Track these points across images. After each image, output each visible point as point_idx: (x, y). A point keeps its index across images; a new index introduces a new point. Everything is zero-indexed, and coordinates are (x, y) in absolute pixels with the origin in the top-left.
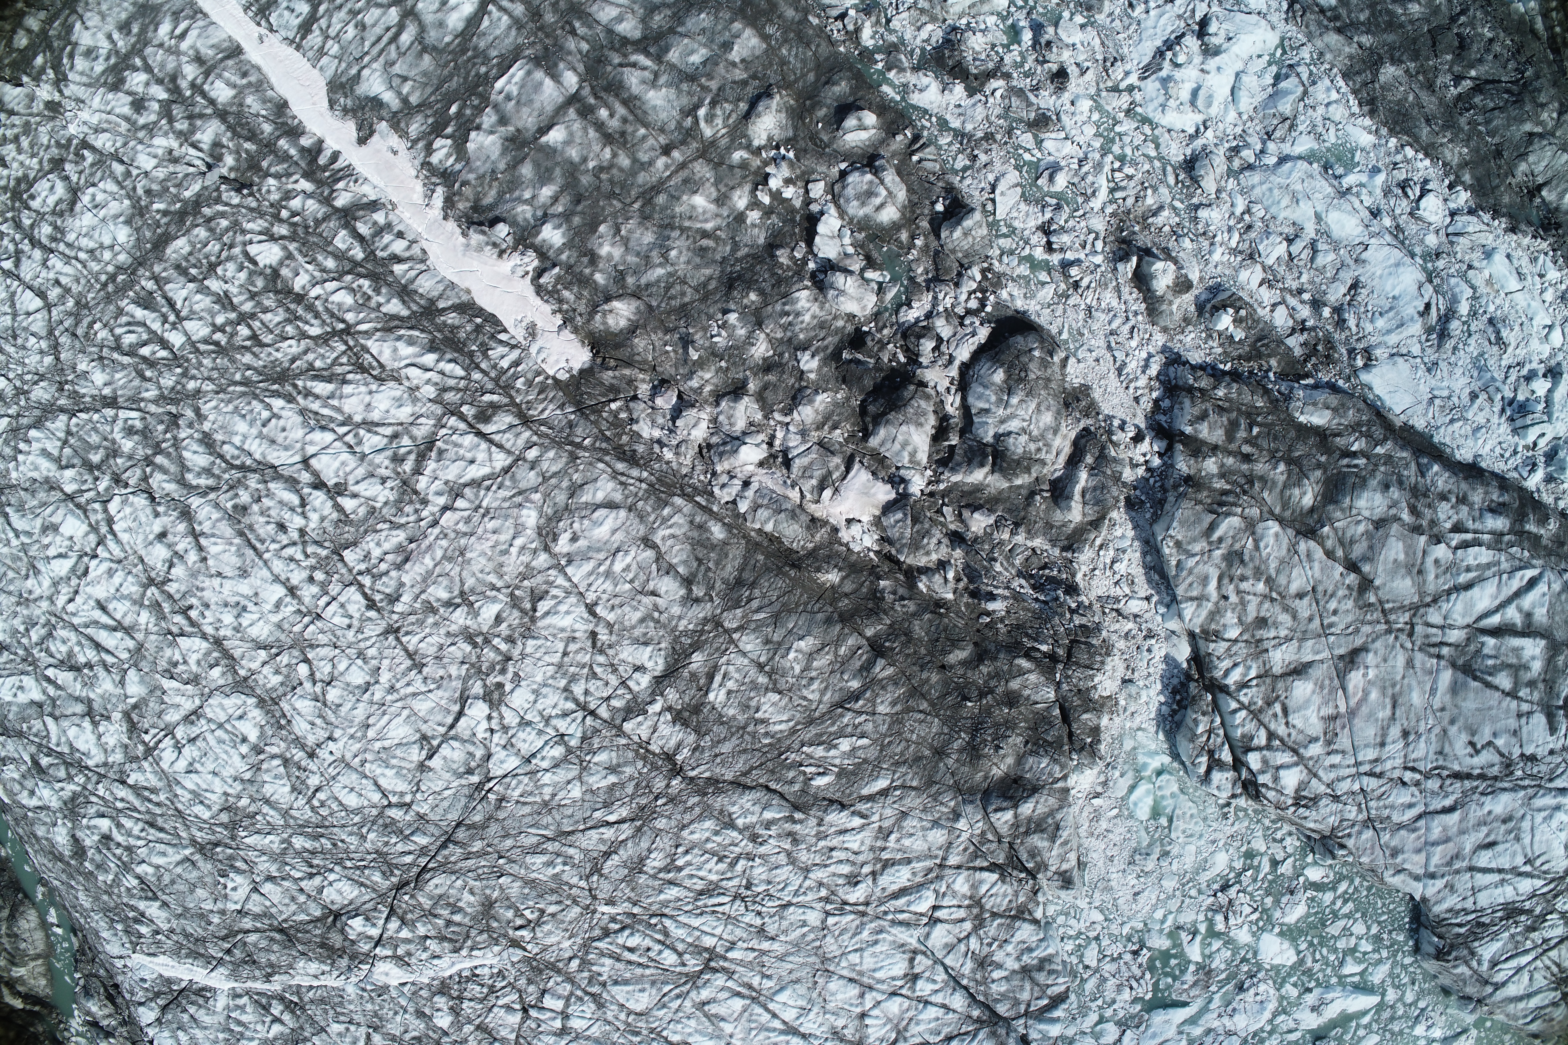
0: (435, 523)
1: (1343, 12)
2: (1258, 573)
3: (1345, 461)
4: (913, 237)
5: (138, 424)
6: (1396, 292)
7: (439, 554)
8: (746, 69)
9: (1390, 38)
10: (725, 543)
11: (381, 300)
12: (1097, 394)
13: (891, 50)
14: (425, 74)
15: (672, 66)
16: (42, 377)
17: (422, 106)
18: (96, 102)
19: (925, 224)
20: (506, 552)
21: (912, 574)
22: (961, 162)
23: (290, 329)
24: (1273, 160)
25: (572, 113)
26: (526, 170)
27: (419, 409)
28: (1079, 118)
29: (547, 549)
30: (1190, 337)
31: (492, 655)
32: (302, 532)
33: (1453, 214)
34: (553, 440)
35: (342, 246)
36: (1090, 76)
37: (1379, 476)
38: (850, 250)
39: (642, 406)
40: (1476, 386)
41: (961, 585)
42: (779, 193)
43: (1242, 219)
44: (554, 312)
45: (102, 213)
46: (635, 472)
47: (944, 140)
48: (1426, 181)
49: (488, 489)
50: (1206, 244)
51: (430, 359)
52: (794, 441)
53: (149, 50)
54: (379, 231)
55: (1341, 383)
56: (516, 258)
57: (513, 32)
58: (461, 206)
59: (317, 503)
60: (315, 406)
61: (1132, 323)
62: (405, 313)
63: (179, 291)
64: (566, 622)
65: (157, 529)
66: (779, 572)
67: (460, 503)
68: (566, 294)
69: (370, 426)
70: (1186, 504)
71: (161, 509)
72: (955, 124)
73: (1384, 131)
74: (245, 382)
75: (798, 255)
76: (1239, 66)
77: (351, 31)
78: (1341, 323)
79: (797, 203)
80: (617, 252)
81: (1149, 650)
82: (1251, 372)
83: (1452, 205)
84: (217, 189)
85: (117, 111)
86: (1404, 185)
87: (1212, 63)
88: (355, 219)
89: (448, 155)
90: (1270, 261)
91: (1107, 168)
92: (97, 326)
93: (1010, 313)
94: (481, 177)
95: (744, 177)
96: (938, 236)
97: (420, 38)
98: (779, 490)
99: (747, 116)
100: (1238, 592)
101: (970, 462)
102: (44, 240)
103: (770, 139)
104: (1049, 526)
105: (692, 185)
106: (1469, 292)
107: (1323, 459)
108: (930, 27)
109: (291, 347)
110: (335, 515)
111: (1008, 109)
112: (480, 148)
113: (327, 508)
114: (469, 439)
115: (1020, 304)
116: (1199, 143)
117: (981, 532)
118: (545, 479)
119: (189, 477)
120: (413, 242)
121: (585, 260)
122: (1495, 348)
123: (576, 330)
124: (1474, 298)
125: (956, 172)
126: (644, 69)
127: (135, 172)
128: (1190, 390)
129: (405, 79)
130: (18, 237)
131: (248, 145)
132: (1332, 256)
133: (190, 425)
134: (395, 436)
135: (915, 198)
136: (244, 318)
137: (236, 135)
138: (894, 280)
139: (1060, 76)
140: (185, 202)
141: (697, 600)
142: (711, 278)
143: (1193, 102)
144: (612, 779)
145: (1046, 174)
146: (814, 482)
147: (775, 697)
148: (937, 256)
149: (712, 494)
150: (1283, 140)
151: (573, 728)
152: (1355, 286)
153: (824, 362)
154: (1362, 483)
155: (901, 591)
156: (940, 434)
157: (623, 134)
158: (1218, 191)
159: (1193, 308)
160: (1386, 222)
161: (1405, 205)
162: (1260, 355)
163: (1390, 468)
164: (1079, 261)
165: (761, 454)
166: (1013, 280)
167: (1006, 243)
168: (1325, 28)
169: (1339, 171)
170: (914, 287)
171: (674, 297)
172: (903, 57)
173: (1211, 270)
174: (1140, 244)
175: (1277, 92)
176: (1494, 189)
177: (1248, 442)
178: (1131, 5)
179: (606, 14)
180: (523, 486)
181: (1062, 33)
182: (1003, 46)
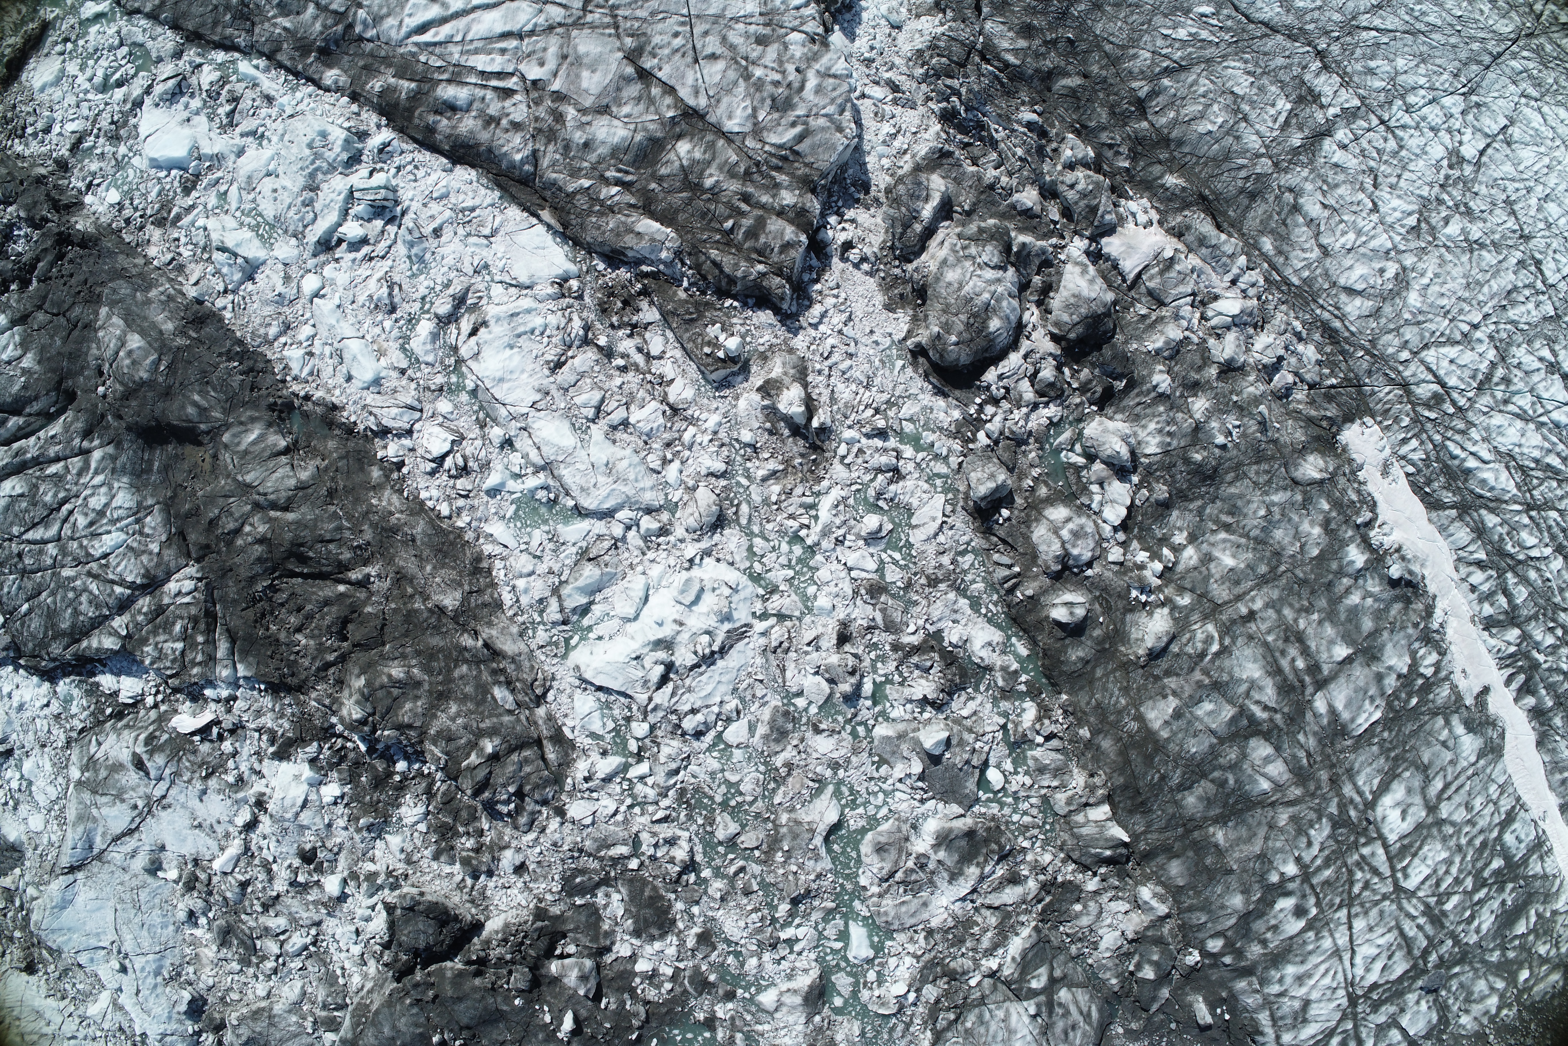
0: (1486, 316)
1: (486, 676)
2: (759, 85)
3: (629, 178)
4: (1033, 489)
6: (508, 352)
7: (1486, 289)
8: (1164, 687)
9: (436, 641)
10: (1262, 233)
11: (1499, 529)
12: (879, 299)
13: (1007, 693)
14: (1429, 744)
15: (1230, 702)
17: (1436, 714)
19: (1019, 501)
20: (1436, 275)
21: (1096, 166)
22: (966, 561)
24: (624, 515)
25: (1326, 670)
26: (1368, 624)
27: (1485, 421)
29: (1404, 269)
30: (766, 338)
31: (1455, 193)
33: (409, 432)
34: (1386, 363)
35: (1521, 588)
36: (808, 636)
37: (593, 157)
38: (1095, 488)
39: (1308, 377)
40: (432, 243)
41: (1054, 145)
42: (1152, 558)
43: (676, 455)
44: (1364, 483)
46: (1326, 315)
47: (980, 586)
48: (432, 473)
49: (1442, 335)
50: (722, 435)
51: (1471, 463)
52: (1186, 311)
54: (1487, 597)
55: (601, 266)
56: (1387, 541)
57: (1356, 766)
58: (1420, 606)
61: (828, 363)
62: (1483, 512)
64: (1396, 203)
66: (1218, 195)
67: (1466, 328)
68: (1354, 497)
69: (1522, 416)
70: (823, 166)
72: (963, 603)
73: (469, 536)
75: (1145, 492)
76: (632, 627)
77: (1477, 804)
78: (587, 328)
79: (1135, 544)
80: (1305, 527)
81: (872, 48)
82: (703, 293)
83: (407, 442)
86: (464, 471)
87: (666, 632)
88: (1506, 613)
89: (1423, 657)
90: (654, 405)
91: (817, 529)
93: (957, 393)
94: (1403, 628)
95: (1182, 578)
97: (1427, 783)
98: (1208, 269)
99: (1173, 638)
100: (783, 72)
101: (1028, 254)
103: (1151, 614)
104: (957, 181)
105: (1233, 577)
106: (412, 345)
107: (653, 186)
108: (965, 713)
111: (905, 611)
112: (1400, 656)
114: (1452, 381)
115: (941, 402)
116: (705, 544)
117: (1028, 188)
118: (1397, 329)
120: (1463, 580)
121: (1333, 526)
122: (396, 279)
123: (1351, 461)
124: (407, 339)
125: (974, 551)
126: (1258, 702)
128: (789, 279)
129: (1444, 744)
132: (576, 401)
134: (1506, 403)
135: (1023, 529)
138: (1058, 451)
139: (843, 637)
141: (1291, 190)
142: (1230, 484)
143: (700, 591)
144: (1372, 64)
146: (1177, 267)
147: (1236, 89)
148: (1010, 468)
149: (1266, 280)
150: (600, 537)
151: (1397, 114)
152: (559, 365)
153: (1143, 380)
154: (616, 152)
155: (1109, 154)
156: (1047, 289)
157: (1286, 640)
158: (693, 489)
159: (754, 369)
160: (496, 433)
161: (469, 448)
162: (697, 304)
163: (576, 164)
164: (868, 436)
165: (1214, 305)
166: (941, 429)
167: (940, 468)
168: (513, 661)
169: (541, 495)
170: (1042, 438)
171: (1267, 472)
172: (1000, 683)
173: (723, 406)
174: (801, 442)
175: (593, 593)
176: (346, 457)
177: (742, 214)
178: (738, 712)
179: (1277, 769)
180: (1416, 329)
181: (825, 687)
182: (891, 682)
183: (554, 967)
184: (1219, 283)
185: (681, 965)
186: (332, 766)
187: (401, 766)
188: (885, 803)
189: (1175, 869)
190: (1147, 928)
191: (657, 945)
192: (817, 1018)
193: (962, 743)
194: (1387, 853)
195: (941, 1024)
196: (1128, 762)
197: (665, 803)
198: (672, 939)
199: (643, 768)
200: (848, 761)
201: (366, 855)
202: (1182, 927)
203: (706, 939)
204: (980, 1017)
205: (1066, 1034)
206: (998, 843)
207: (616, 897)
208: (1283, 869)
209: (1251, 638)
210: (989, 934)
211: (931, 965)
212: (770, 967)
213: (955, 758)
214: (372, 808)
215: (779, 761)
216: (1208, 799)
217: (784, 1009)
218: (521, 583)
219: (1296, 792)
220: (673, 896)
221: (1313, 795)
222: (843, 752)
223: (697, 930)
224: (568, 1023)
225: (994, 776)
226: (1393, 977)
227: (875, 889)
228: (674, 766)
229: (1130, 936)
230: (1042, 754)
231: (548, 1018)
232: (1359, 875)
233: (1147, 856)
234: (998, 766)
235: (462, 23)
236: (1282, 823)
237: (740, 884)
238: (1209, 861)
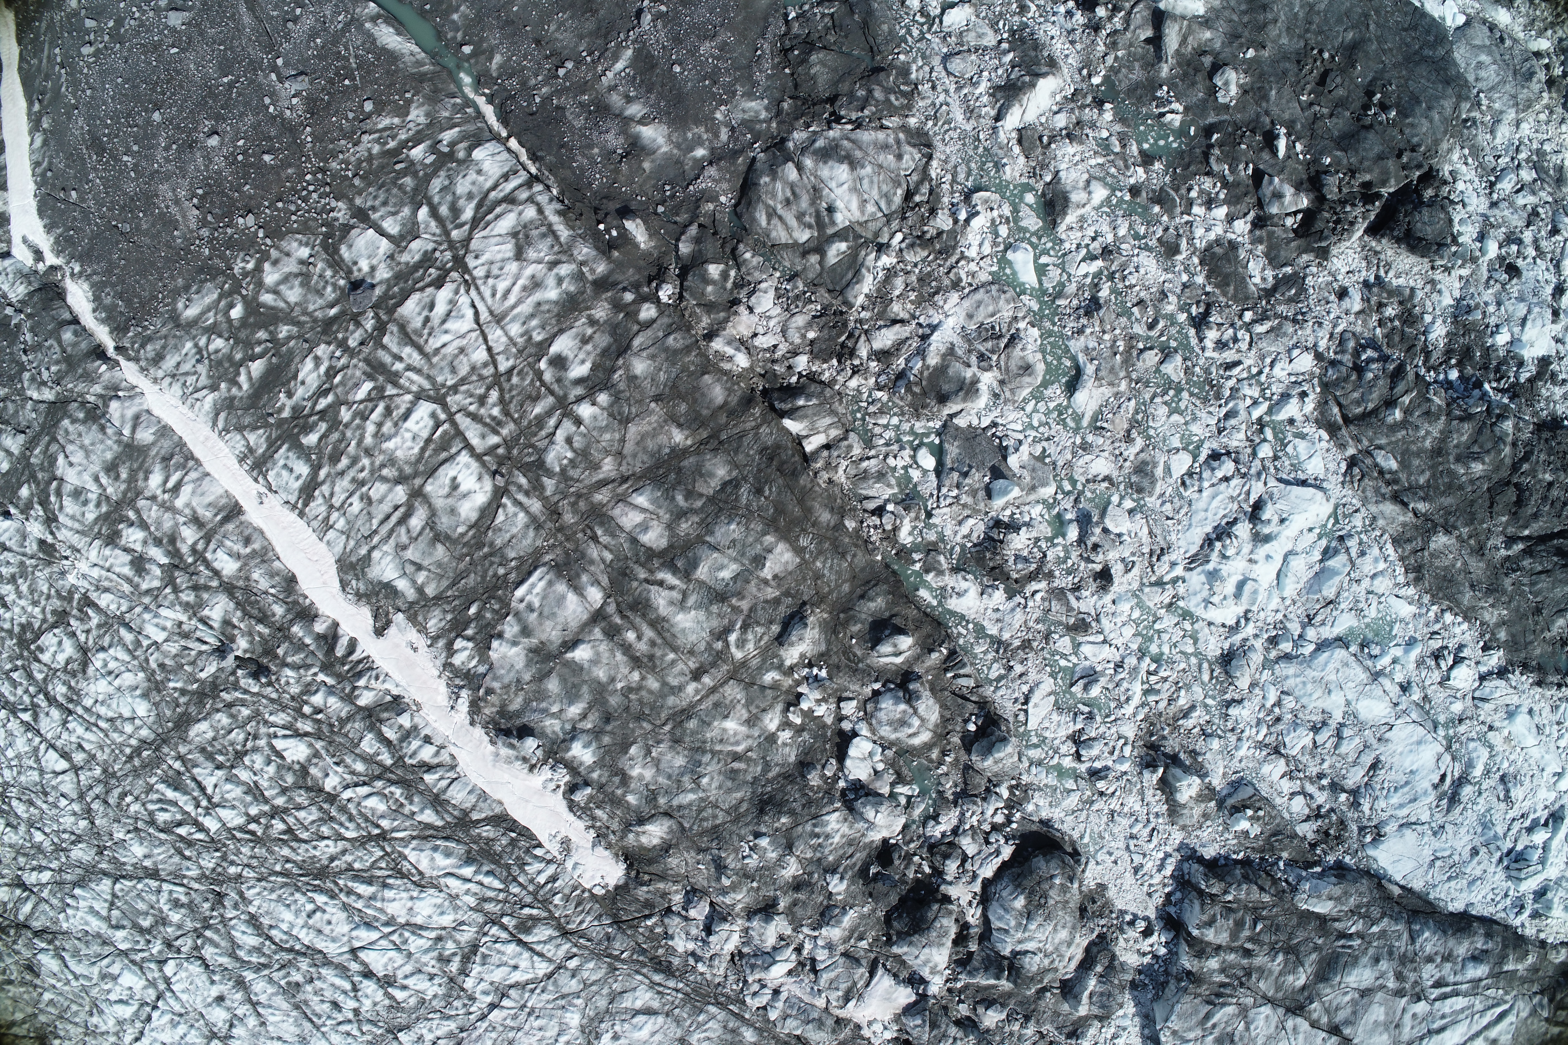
0: (484, 1018)
1: (1403, 477)
3: (1341, 943)
4: (943, 753)
5: (184, 899)
6: (1414, 768)
8: (779, 586)
9: (1448, 501)
11: (415, 809)
12: (1111, 893)
13: (931, 549)
14: (439, 565)
15: (701, 583)
16: (79, 839)
17: (439, 598)
18: (93, 554)
19: (956, 740)
22: (996, 671)
23: (325, 830)
24: (1308, 649)
25: (597, 633)
26: (553, 685)
27: (460, 916)
28: (1119, 620)
30: (1207, 832)
32: (356, 1012)
33: (1482, 678)
34: (592, 952)
35: (371, 751)
36: (1135, 572)
37: (1371, 951)
38: (881, 766)
39: (677, 920)
40: (1478, 842)
42: (811, 711)
43: (1270, 712)
44: (588, 828)
45: (117, 683)
46: (671, 983)
47: (978, 650)
48: (1461, 647)
49: (532, 991)
50: (1233, 738)
51: (468, 871)
53: (141, 503)
54: (407, 735)
55: (1347, 859)
56: (546, 773)
57: (531, 533)
58: (487, 711)
59: (369, 991)
60: (359, 905)
61: (1152, 826)
62: (440, 823)
63: (210, 777)
65: (215, 991)
67: (505, 1003)
68: (599, 813)
69: (416, 929)
70: (1187, 999)
71: (216, 978)
72: (992, 630)
73: (1426, 599)
74: (285, 874)
75: (829, 773)
76: (1289, 547)
77: (356, 505)
78: (1355, 805)
79: (829, 720)
80: (648, 774)
82: (1263, 860)
83: (1483, 669)
84: (233, 673)
85: (117, 570)
86: (1437, 656)
87: (1262, 552)
88: (381, 721)
89: (471, 658)
90: (1294, 753)
91: (1143, 672)
92: (129, 799)
93: (1034, 828)
94: (507, 687)
95: (775, 698)
96: (969, 751)
97: (431, 523)
98: (807, 999)
99: (779, 637)
101: (986, 969)
102: (60, 699)
103: (802, 656)
104: (1057, 1014)
105: (723, 710)
106: (1484, 753)
107: (1320, 942)
108: (971, 522)
109: (329, 848)
110: (387, 1002)
111: (1047, 612)
112: (503, 657)
113: (379, 995)
114: (512, 948)
115: (1044, 815)
116: (1237, 639)
117: (993, 1026)
118: (586, 985)
119: (241, 954)
120: (442, 747)
121: (617, 780)
122: (1503, 804)
123: (609, 847)
124: (1490, 757)
125: (990, 682)
126: (672, 588)
127: (145, 643)
128: (1201, 893)
129: (419, 567)
130: (32, 689)
131: (260, 628)
132: (1357, 740)
133: (236, 906)
134: (439, 939)
135: (948, 714)
136: (276, 812)
137: (246, 614)
138: (923, 793)
139: (1104, 577)
140: (202, 682)
142: (742, 801)
143: (1238, 595)
145: (1081, 683)
146: (839, 994)
148: (968, 768)
149: (743, 1003)
150: (1323, 623)
152: (1374, 766)
153: (852, 881)
154: (1354, 961)
156: (960, 940)
157: (651, 657)
158: (1253, 685)
159: (1213, 804)
160: (1416, 696)
161: (1436, 676)
162: (1272, 849)
163: (1382, 942)
164: (1107, 768)
165: (791, 966)
166: (1040, 789)
167: (1035, 754)
168: (1383, 496)
169: (1376, 650)
170: (941, 802)
171: (705, 819)
172: (942, 558)
173: (1235, 765)
174: (1168, 750)
175: (1322, 570)
176: (1527, 644)
177: (1250, 939)
178: (1183, 483)
179: (629, 519)
180: (565, 990)
181: (1109, 523)
182: (1047, 539)
183: (1304, 202)
184: (793, 988)
185: (1186, 218)
186: (1503, 362)
187: (1454, 375)
188: (1029, 416)
189: (718, 393)
190: (727, 320)
191: (1212, 236)
192: (1048, 179)
193: (973, 493)
194: (465, 439)
195: (925, 189)
196: (801, 502)
197: (1232, 383)
198: (1201, 244)
199: (1256, 414)
200: (1074, 454)
201: (1466, 281)
202: (689, 328)
203: (1170, 249)
204: (889, 202)
205: (794, 193)
206: (914, 394)
207: (1257, 280)
208: (595, 409)
209: (691, 652)
210: (897, 293)
211: (945, 252)
212: (1105, 228)
213: (978, 478)
214: (1467, 328)
215: (1139, 442)
216: (702, 475)
217: (1081, 184)
218: (1382, 566)
219: (601, 497)
220: (1208, 289)
221: (579, 496)
222: (1081, 462)
223: (1179, 257)
224: (1282, 145)
225: (928, 461)
226: (415, 297)
227: (1022, 325)
228: (1233, 422)
229: (742, 309)
230: (881, 492)
231: (1299, 147)
232: (496, 411)
233: (748, 401)
234: (925, 472)
235: (1476, 1028)
236: (608, 460)
237: (1150, 311)
238: (683, 407)
